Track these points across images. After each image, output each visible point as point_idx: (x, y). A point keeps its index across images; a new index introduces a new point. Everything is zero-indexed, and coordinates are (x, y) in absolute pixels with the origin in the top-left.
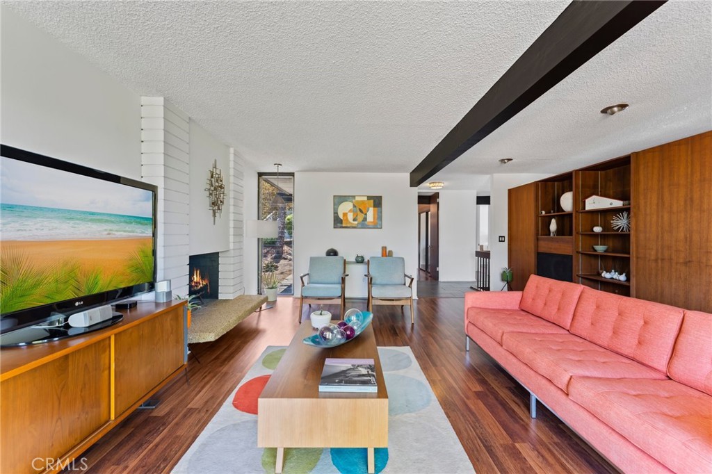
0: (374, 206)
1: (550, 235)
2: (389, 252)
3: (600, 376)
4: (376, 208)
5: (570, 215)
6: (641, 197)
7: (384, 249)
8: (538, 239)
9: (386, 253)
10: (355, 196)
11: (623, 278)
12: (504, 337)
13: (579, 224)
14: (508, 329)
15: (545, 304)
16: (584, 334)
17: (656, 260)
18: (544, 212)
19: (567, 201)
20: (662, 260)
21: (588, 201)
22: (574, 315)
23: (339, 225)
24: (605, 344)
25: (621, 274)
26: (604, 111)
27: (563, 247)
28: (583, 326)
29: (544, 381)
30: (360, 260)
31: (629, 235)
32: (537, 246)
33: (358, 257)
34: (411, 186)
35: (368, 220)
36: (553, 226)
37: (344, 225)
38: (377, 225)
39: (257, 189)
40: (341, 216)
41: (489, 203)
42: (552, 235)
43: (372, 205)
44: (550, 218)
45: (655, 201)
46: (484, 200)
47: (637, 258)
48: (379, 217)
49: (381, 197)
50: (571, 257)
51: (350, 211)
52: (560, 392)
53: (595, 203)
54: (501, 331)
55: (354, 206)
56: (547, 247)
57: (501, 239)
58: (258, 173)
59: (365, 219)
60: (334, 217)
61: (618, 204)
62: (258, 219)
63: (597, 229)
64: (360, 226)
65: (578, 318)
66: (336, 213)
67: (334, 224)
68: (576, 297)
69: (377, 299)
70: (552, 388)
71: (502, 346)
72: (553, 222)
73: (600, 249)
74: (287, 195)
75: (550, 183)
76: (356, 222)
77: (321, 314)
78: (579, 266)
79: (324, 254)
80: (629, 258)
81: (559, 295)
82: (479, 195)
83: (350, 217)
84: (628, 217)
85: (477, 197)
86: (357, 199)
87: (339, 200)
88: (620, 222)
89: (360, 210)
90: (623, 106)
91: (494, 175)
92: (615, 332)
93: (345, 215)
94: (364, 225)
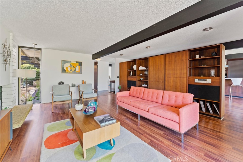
0: (79, 65)
1: (130, 76)
2: (85, 82)
3: (153, 106)
4: (80, 66)
5: (135, 71)
6: (150, 67)
7: (83, 81)
8: (128, 77)
9: (84, 82)
10: (71, 61)
11: (146, 86)
12: (131, 103)
13: (138, 73)
14: (131, 100)
15: (136, 93)
16: (146, 99)
17: (153, 81)
18: (129, 70)
19: (135, 67)
20: (154, 81)
21: (140, 67)
22: (143, 95)
23: (64, 72)
24: (150, 100)
25: (146, 85)
26: (146, 47)
27: (133, 79)
28: (145, 97)
29: (142, 111)
30: (73, 85)
31: (148, 76)
32: (127, 79)
33: (73, 84)
34: (92, 59)
35: (76, 70)
36: (131, 74)
37: (66, 72)
38: (81, 72)
39: (18, 54)
40: (65, 69)
41: (111, 66)
42: (131, 76)
43: (78, 65)
44: (131, 71)
45: (153, 68)
46: (110, 65)
47: (150, 81)
48: (81, 69)
49: (81, 62)
50: (136, 81)
51: (69, 67)
52: (146, 112)
53: (141, 68)
54: (130, 101)
55: (71, 65)
56: (130, 79)
57: (118, 77)
58: (18, 46)
59: (75, 70)
60: (62, 69)
61: (145, 68)
62: (19, 68)
63: (141, 74)
64: (73, 73)
65: (144, 95)
66: (63, 67)
67: (62, 72)
68: (143, 91)
69: (85, 98)
70: (145, 112)
71: (130, 105)
72: (131, 72)
73: (142, 79)
74: (29, 58)
75: (130, 62)
76: (72, 71)
77: (79, 105)
78: (138, 83)
79: (57, 84)
80: (148, 81)
81: (139, 91)
82: (110, 63)
83: (69, 69)
84: (148, 72)
85: (109, 64)
86: (72, 62)
87: (65, 62)
88: (146, 73)
89: (73, 66)
90: (150, 47)
91: (116, 58)
92: (152, 97)
93: (67, 68)
94: (75, 72)
